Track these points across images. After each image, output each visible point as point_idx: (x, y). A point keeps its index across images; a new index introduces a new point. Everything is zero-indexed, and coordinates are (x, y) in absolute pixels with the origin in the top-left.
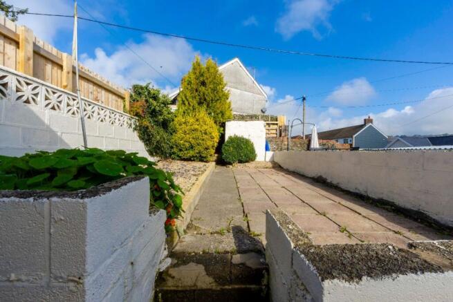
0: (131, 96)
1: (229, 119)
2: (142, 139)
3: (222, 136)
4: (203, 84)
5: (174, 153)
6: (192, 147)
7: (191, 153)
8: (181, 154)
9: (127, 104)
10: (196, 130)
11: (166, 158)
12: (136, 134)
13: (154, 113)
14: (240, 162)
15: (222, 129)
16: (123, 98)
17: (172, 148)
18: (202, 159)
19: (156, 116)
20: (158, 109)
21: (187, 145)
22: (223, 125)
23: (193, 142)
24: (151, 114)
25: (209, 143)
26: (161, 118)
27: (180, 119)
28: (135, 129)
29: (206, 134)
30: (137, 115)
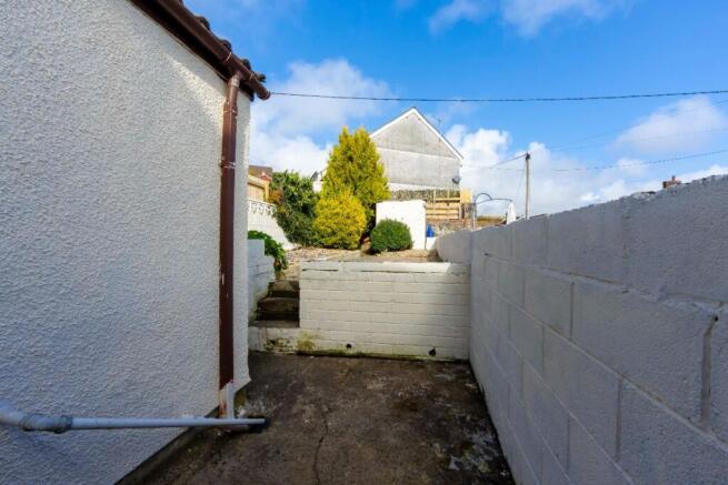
0: (270, 185)
1: (381, 199)
2: (280, 224)
3: (372, 221)
4: (351, 159)
5: (316, 240)
6: (334, 233)
7: (333, 239)
8: (323, 240)
9: (267, 193)
10: (337, 214)
11: (308, 245)
12: (274, 221)
13: (292, 199)
14: (391, 250)
15: (372, 212)
16: (263, 188)
17: (314, 234)
18: (346, 247)
19: (295, 201)
20: (296, 194)
21: (329, 230)
22: (373, 207)
23: (334, 227)
24: (290, 199)
25: (352, 228)
26: (301, 203)
27: (323, 202)
28: (274, 216)
29: (348, 218)
30: (275, 202)
